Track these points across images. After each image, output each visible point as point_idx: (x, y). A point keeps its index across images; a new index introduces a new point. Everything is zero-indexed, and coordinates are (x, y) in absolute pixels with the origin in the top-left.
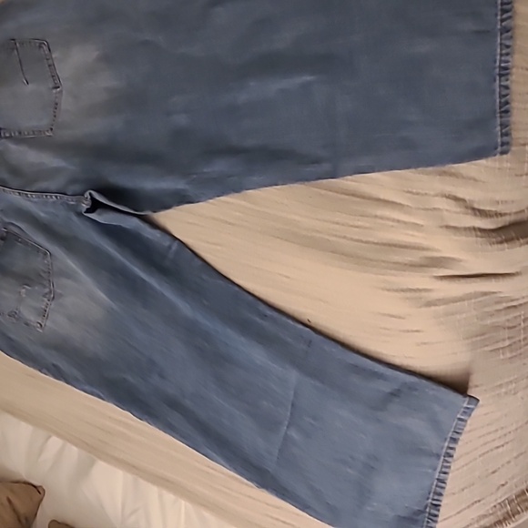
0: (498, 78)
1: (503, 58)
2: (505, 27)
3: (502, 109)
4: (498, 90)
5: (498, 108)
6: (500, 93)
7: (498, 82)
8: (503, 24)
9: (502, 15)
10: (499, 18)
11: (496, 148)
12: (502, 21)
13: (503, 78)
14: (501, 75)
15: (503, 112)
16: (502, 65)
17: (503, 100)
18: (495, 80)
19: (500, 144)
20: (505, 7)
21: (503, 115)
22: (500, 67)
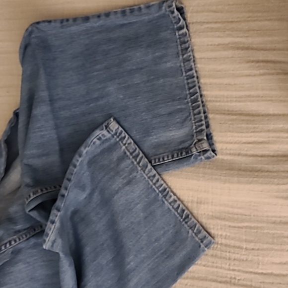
0: (164, 200)
1: (157, 185)
2: (143, 166)
3: (183, 217)
4: (171, 207)
5: (180, 218)
6: (173, 207)
7: (166, 202)
8: (141, 164)
9: (136, 160)
10: (135, 163)
11: (200, 246)
12: (139, 163)
13: (167, 198)
14: (165, 196)
15: (185, 219)
16: (160, 189)
17: (179, 211)
18: (164, 202)
19: (200, 241)
20: (134, 154)
21: (186, 220)
22: (160, 192)
